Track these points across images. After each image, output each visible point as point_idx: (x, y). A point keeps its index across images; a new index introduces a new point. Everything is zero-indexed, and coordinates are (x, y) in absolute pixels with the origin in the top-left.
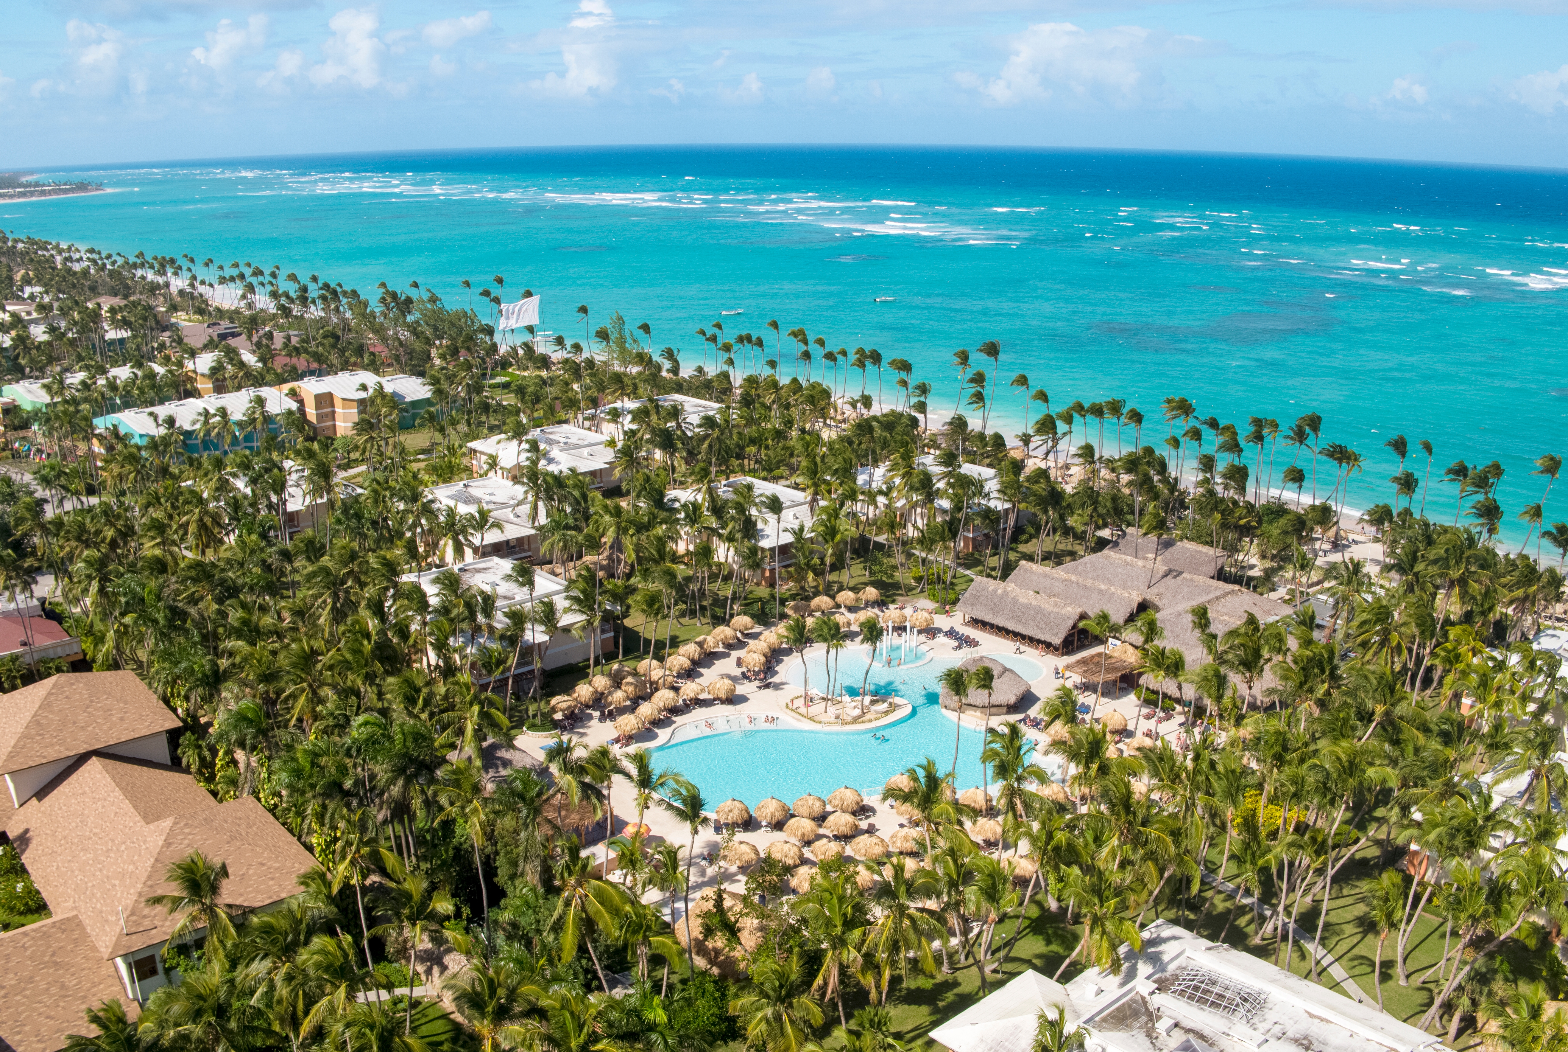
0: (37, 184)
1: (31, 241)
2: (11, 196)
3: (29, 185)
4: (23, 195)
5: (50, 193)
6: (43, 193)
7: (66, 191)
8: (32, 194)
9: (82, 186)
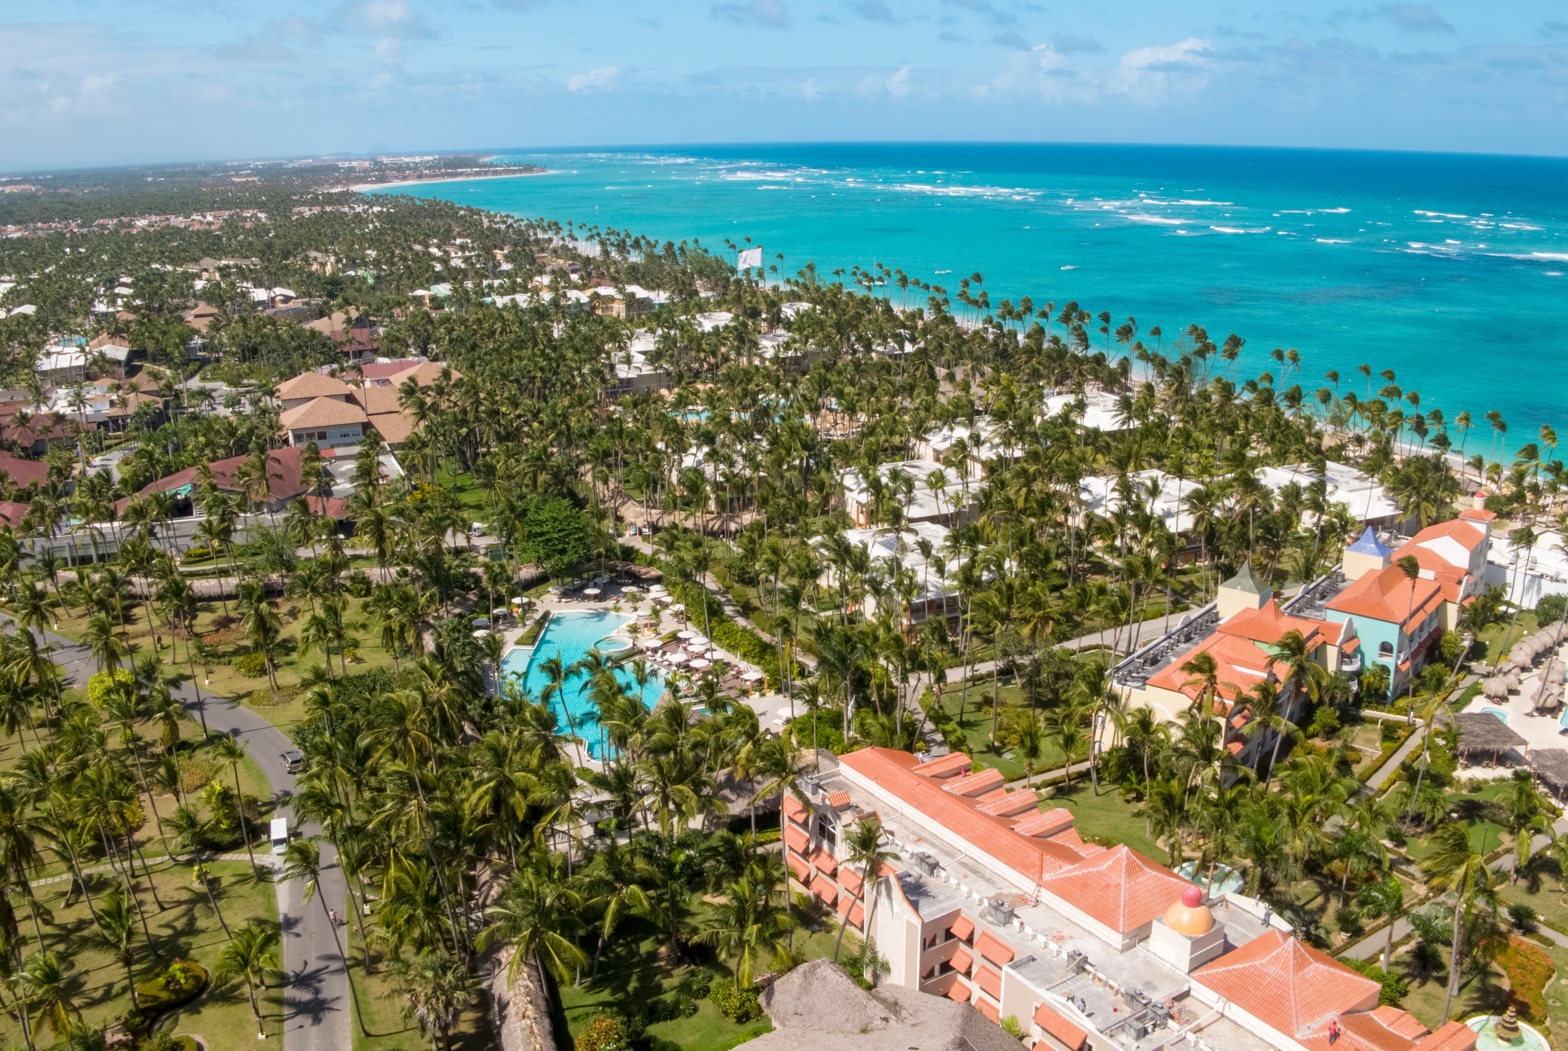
0: (491, 165)
1: (470, 209)
2: (469, 175)
3: (485, 166)
4: (478, 174)
5: (500, 173)
6: (495, 173)
7: (514, 172)
8: (486, 173)
9: (529, 168)
